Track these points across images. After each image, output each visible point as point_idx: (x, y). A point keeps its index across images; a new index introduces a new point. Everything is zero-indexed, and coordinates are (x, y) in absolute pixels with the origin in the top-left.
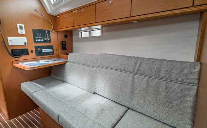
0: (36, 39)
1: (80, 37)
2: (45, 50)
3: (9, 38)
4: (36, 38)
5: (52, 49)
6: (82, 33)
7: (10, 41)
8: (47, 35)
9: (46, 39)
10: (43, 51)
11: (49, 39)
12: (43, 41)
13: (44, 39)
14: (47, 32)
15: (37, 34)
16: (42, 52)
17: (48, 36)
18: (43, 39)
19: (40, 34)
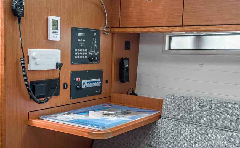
0: (76, 54)
1: (167, 48)
2: (87, 83)
3: (33, 52)
4: (76, 50)
5: (99, 80)
6: (173, 38)
7: (34, 58)
8: (95, 42)
9: (92, 54)
10: (84, 83)
11: (98, 52)
12: (86, 57)
13: (89, 53)
14: (95, 34)
15: (79, 40)
16: (83, 86)
17: (95, 45)
18: (86, 54)
19: (84, 41)
